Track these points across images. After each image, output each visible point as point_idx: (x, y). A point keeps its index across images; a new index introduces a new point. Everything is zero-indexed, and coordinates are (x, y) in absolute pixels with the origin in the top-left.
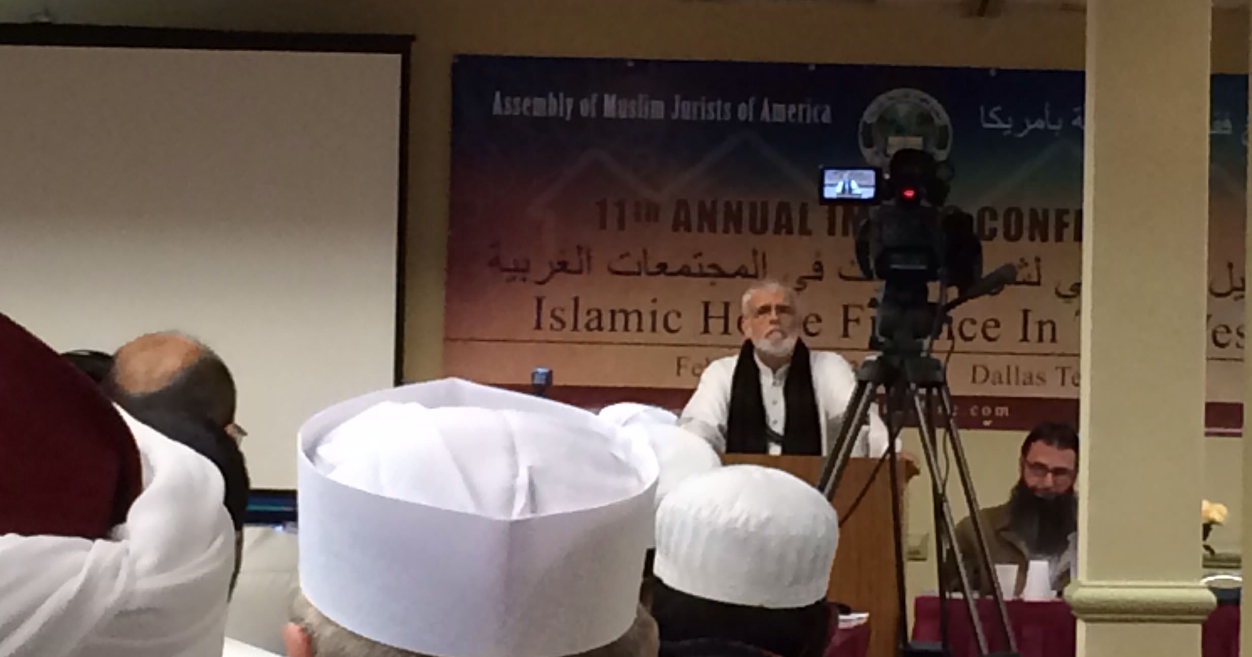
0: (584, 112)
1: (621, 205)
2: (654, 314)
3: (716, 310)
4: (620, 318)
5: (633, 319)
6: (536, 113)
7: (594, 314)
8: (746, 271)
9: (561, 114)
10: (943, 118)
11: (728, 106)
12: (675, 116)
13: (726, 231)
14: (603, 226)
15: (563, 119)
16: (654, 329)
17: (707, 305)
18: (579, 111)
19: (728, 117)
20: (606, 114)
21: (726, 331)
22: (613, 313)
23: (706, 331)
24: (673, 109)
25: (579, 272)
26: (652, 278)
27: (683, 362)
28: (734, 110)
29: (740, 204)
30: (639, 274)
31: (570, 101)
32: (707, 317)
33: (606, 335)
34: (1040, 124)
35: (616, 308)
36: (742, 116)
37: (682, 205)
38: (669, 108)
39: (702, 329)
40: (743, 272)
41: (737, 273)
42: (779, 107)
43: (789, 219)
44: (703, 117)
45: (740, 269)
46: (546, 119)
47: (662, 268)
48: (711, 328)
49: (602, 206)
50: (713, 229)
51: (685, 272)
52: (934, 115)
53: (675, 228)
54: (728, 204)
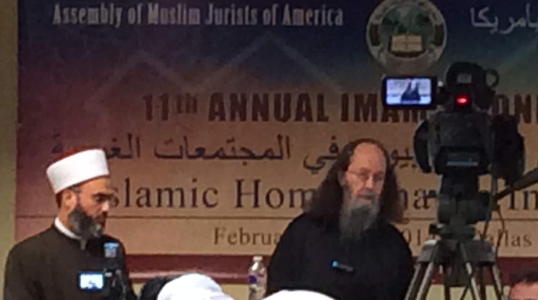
0: (131, 20)
1: (165, 99)
2: (194, 191)
3: (248, 187)
4: (165, 195)
5: (177, 196)
6: (91, 22)
7: (143, 192)
8: (273, 153)
9: (111, 22)
10: (439, 19)
11: (254, 12)
12: (210, 22)
13: (255, 119)
14: (149, 117)
15: (113, 26)
16: (194, 204)
17: (239, 183)
18: (127, 20)
19: (255, 22)
20: (150, 22)
21: (256, 205)
22: (160, 191)
23: (239, 205)
24: (207, 16)
25: (129, 157)
26: (192, 161)
27: (220, 232)
28: (260, 16)
29: (266, 97)
30: (180, 157)
31: (119, 11)
32: (240, 194)
33: (154, 210)
34: (522, 23)
35: (162, 187)
36: (266, 21)
37: (216, 98)
38: (204, 15)
39: (235, 204)
40: (270, 154)
41: (265, 155)
42: (298, 12)
43: (309, 108)
44: (233, 23)
45: (267, 152)
46: (99, 26)
47: (201, 152)
48: (243, 203)
49: (149, 100)
50: (243, 118)
51: (220, 155)
52: (431, 17)
53: (211, 118)
54: (256, 97)
